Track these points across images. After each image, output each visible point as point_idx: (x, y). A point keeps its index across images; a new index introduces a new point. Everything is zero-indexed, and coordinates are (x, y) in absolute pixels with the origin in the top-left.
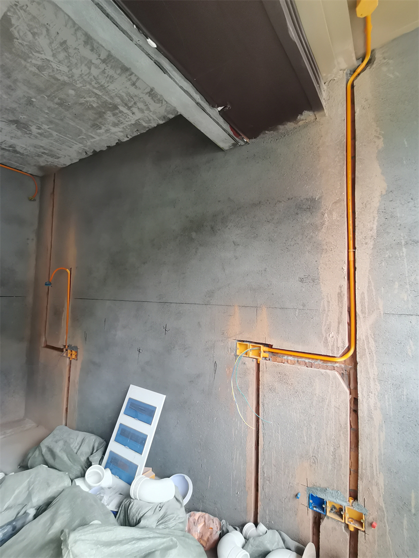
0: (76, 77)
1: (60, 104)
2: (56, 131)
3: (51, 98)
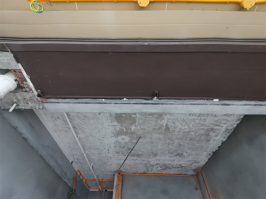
0: (191, 127)
1: (190, 140)
2: (193, 151)
3: (186, 139)
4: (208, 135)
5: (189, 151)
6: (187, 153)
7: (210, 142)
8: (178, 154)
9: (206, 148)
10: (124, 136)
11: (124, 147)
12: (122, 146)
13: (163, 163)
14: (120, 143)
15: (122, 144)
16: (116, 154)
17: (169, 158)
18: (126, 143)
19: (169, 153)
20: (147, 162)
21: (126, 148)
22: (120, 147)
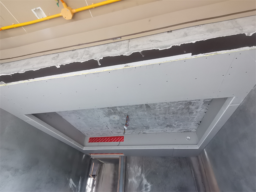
0: (170, 104)
1: (174, 114)
2: (181, 122)
3: (169, 114)
4: (188, 108)
5: (176, 123)
7: (194, 114)
8: (168, 126)
9: (191, 119)
10: (114, 116)
11: (118, 123)
12: (116, 123)
14: (113, 121)
15: (115, 121)
16: (114, 129)
18: (118, 120)
19: (159, 125)
21: (120, 124)
22: (115, 123)
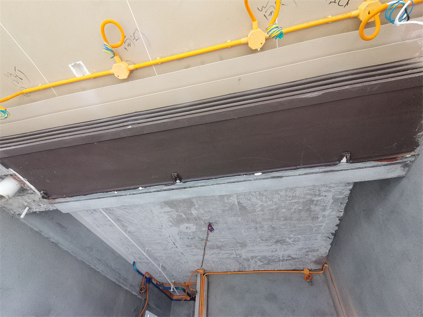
0: (278, 203)
1: (286, 219)
2: (299, 235)
3: (279, 219)
4: (309, 210)
5: (292, 236)
6: (290, 238)
7: (319, 220)
8: (277, 242)
9: (316, 229)
10: (187, 224)
11: (194, 238)
12: (190, 237)
13: (262, 254)
14: (186, 234)
15: (189, 234)
16: (187, 248)
17: (267, 248)
18: (194, 232)
19: (263, 240)
20: (236, 255)
21: (197, 239)
